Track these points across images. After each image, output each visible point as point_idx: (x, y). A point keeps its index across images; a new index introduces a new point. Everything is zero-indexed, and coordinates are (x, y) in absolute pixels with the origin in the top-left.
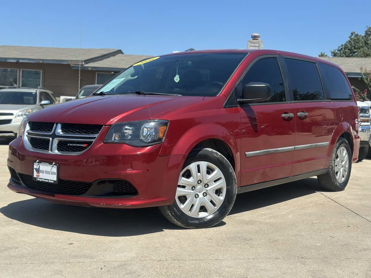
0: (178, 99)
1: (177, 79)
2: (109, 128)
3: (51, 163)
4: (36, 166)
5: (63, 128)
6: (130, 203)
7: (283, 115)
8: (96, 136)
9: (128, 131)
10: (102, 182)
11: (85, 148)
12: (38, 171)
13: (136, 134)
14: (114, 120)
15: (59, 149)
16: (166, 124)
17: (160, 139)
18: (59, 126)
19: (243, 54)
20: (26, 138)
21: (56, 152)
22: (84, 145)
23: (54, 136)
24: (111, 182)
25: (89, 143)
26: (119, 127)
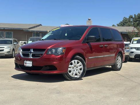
0: (68, 41)
1: (66, 35)
2: (48, 50)
3: (30, 61)
4: (25, 62)
5: (33, 50)
6: (55, 72)
7: (100, 46)
8: (44, 52)
9: (54, 51)
10: (46, 66)
11: (41, 56)
12: (26, 63)
13: (56, 52)
14: (49, 48)
15: (32, 57)
16: (65, 49)
17: (63, 53)
18: (32, 49)
19: (87, 27)
20: (21, 54)
21: (31, 57)
22: (40, 55)
23: (31, 53)
24: (49, 66)
25: (42, 55)
26: (51, 50)
